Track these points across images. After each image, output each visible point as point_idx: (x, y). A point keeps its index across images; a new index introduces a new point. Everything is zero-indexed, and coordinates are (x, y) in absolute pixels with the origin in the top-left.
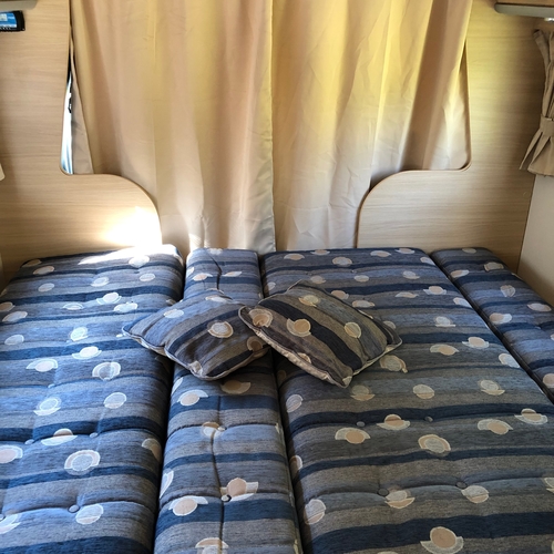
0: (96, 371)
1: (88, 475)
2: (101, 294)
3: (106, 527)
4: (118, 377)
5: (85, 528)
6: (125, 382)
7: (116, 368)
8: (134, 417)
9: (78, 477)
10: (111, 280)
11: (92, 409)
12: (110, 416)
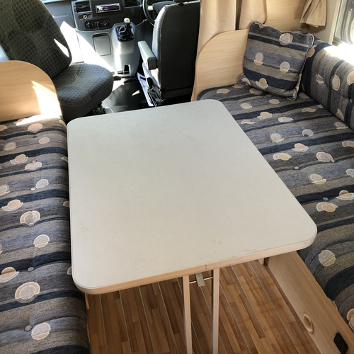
0: (23, 219)
1: (34, 302)
2: (13, 156)
3: (55, 339)
4: (39, 222)
5: (40, 343)
6: (46, 225)
7: (36, 216)
8: (57, 252)
9: (27, 304)
10: (18, 145)
11: (26, 250)
12: (40, 254)
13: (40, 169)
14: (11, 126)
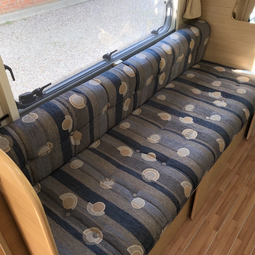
0: (185, 132)
1: (149, 183)
2: (213, 91)
3: (140, 215)
4: (192, 140)
5: (132, 209)
6: (194, 144)
7: (194, 135)
8: (186, 166)
9: (145, 182)
10: (222, 85)
11: (171, 151)
12: (176, 159)
13: (223, 108)
14: (228, 71)
